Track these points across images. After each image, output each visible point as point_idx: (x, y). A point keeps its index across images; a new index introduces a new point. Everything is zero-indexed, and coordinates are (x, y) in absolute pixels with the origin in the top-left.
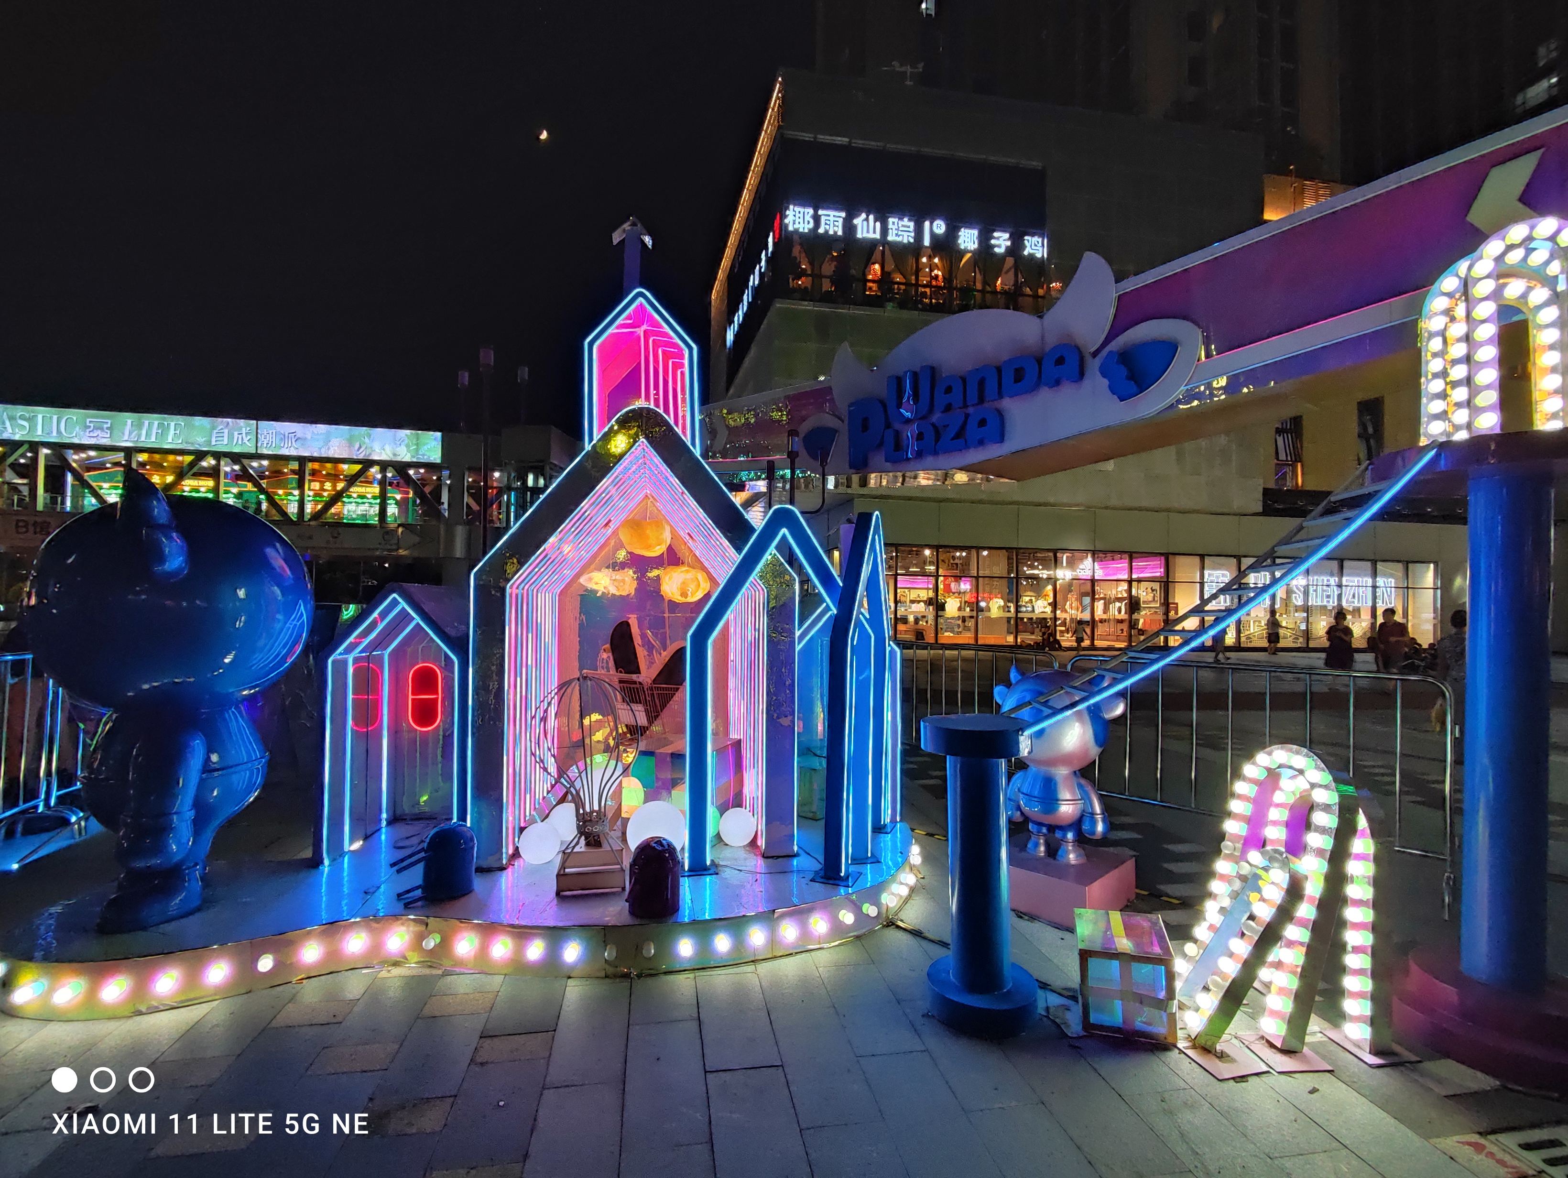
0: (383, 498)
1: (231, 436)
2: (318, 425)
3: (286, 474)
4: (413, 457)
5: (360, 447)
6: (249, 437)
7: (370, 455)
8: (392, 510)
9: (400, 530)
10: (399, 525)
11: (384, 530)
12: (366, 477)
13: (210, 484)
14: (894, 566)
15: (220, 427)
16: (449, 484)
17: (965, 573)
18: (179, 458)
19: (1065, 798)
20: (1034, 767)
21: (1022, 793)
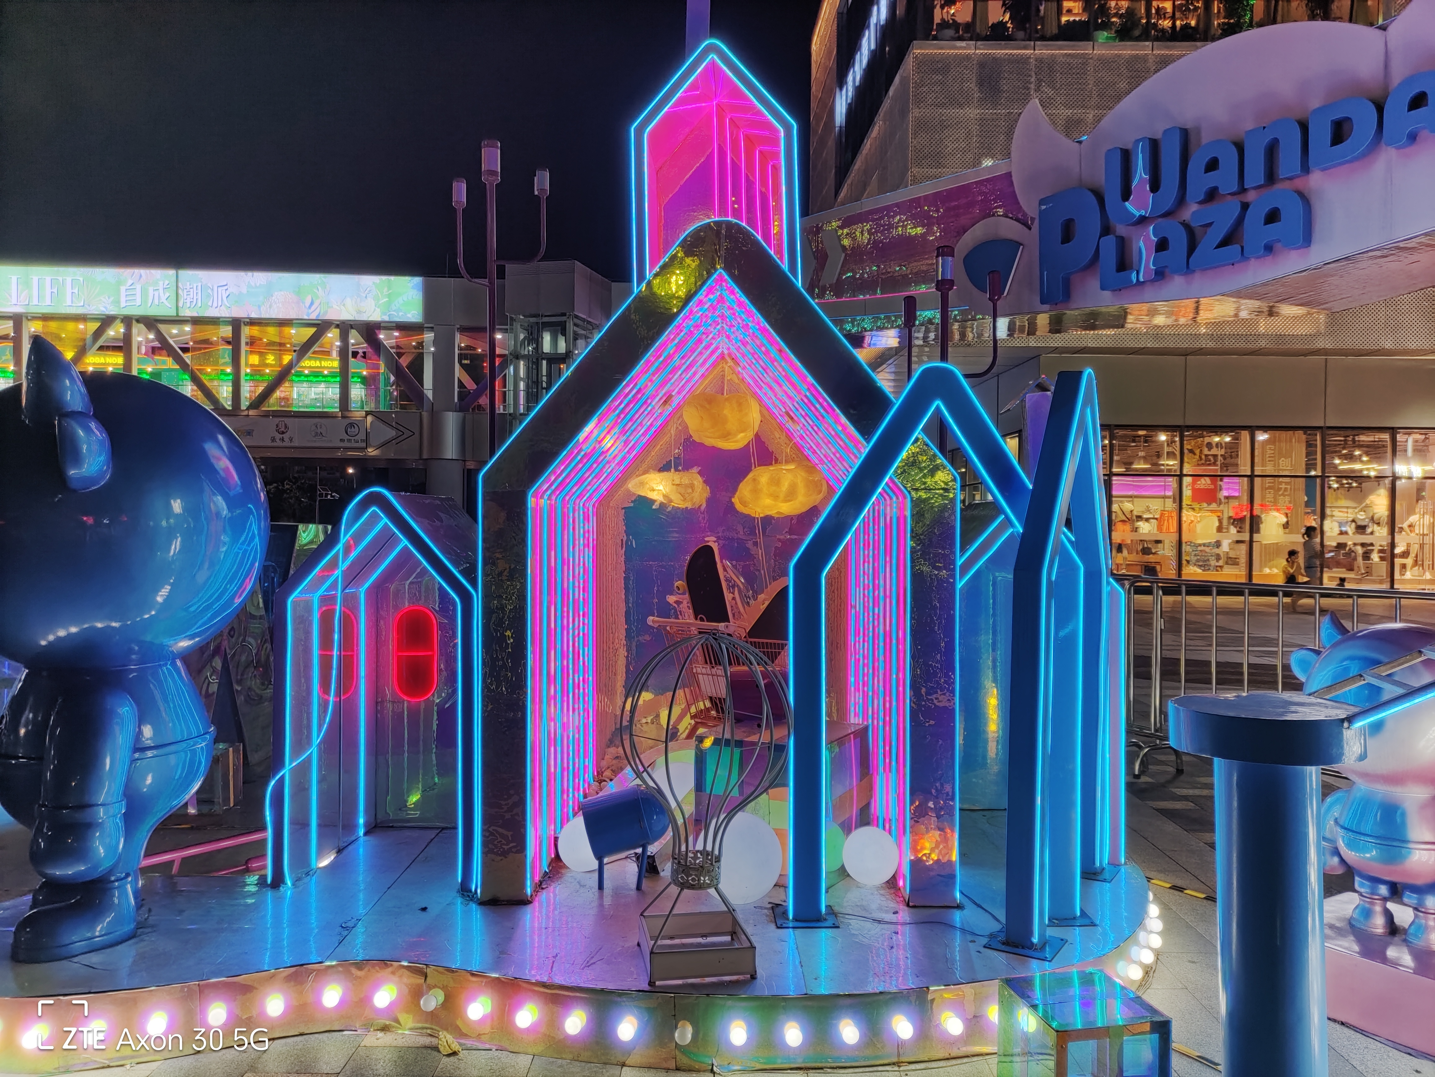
1: (144, 292)
2: (255, 274)
3: (216, 344)
4: (385, 314)
5: (312, 303)
6: (167, 295)
7: (326, 312)
8: (357, 392)
9: (369, 420)
10: (368, 413)
11: (347, 421)
12: (321, 346)
13: (119, 360)
14: (1107, 461)
15: (130, 282)
16: (433, 353)
17: (1228, 471)
18: (81, 326)
19: (1423, 840)
20: (1362, 786)
21: (1342, 827)
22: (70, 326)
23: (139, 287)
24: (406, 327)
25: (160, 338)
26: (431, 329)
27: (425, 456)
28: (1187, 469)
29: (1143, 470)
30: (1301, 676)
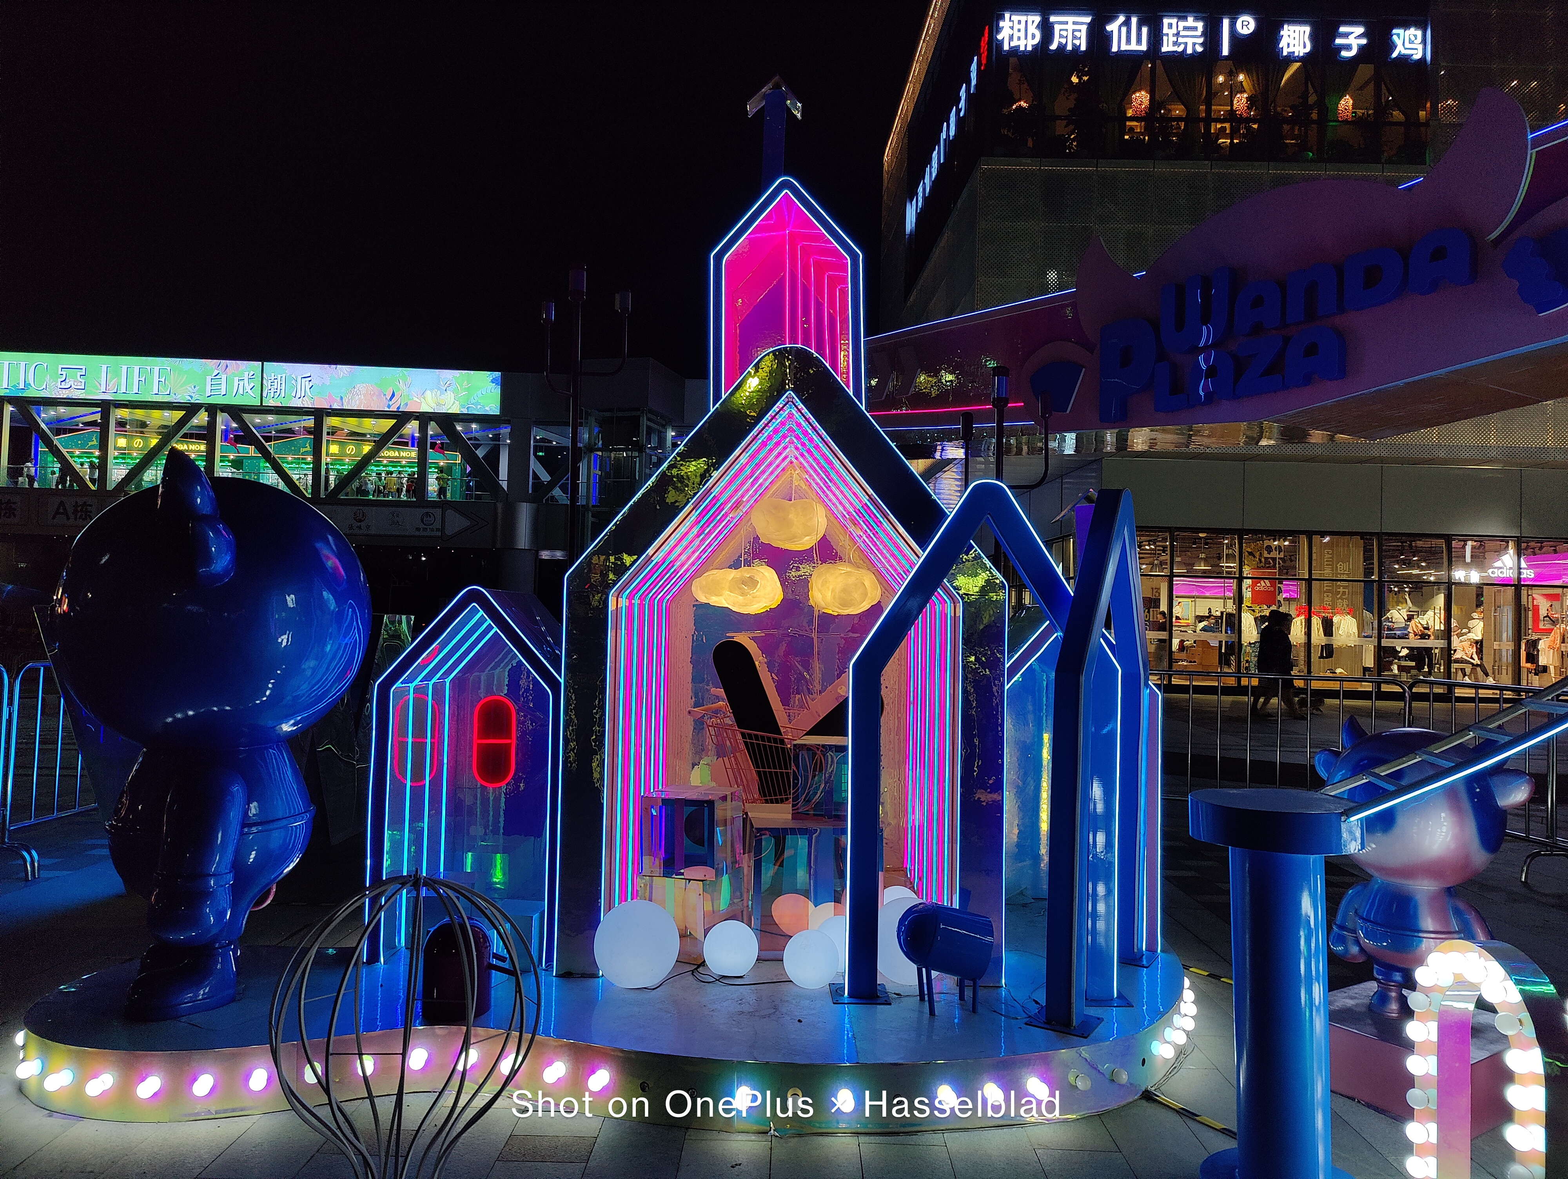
0: (422, 463)
1: (229, 384)
2: (338, 367)
3: (299, 433)
4: (463, 406)
6: (252, 385)
7: (406, 405)
12: (401, 436)
13: (203, 448)
14: (1169, 562)
15: (216, 372)
16: (509, 445)
17: (1287, 573)
18: (166, 413)
19: (1431, 929)
20: (1379, 879)
21: (1361, 918)
22: (156, 414)
23: (224, 377)
24: (484, 420)
25: (244, 426)
26: (508, 422)
27: (498, 546)
28: (1246, 571)
29: (1204, 571)
30: (1323, 774)
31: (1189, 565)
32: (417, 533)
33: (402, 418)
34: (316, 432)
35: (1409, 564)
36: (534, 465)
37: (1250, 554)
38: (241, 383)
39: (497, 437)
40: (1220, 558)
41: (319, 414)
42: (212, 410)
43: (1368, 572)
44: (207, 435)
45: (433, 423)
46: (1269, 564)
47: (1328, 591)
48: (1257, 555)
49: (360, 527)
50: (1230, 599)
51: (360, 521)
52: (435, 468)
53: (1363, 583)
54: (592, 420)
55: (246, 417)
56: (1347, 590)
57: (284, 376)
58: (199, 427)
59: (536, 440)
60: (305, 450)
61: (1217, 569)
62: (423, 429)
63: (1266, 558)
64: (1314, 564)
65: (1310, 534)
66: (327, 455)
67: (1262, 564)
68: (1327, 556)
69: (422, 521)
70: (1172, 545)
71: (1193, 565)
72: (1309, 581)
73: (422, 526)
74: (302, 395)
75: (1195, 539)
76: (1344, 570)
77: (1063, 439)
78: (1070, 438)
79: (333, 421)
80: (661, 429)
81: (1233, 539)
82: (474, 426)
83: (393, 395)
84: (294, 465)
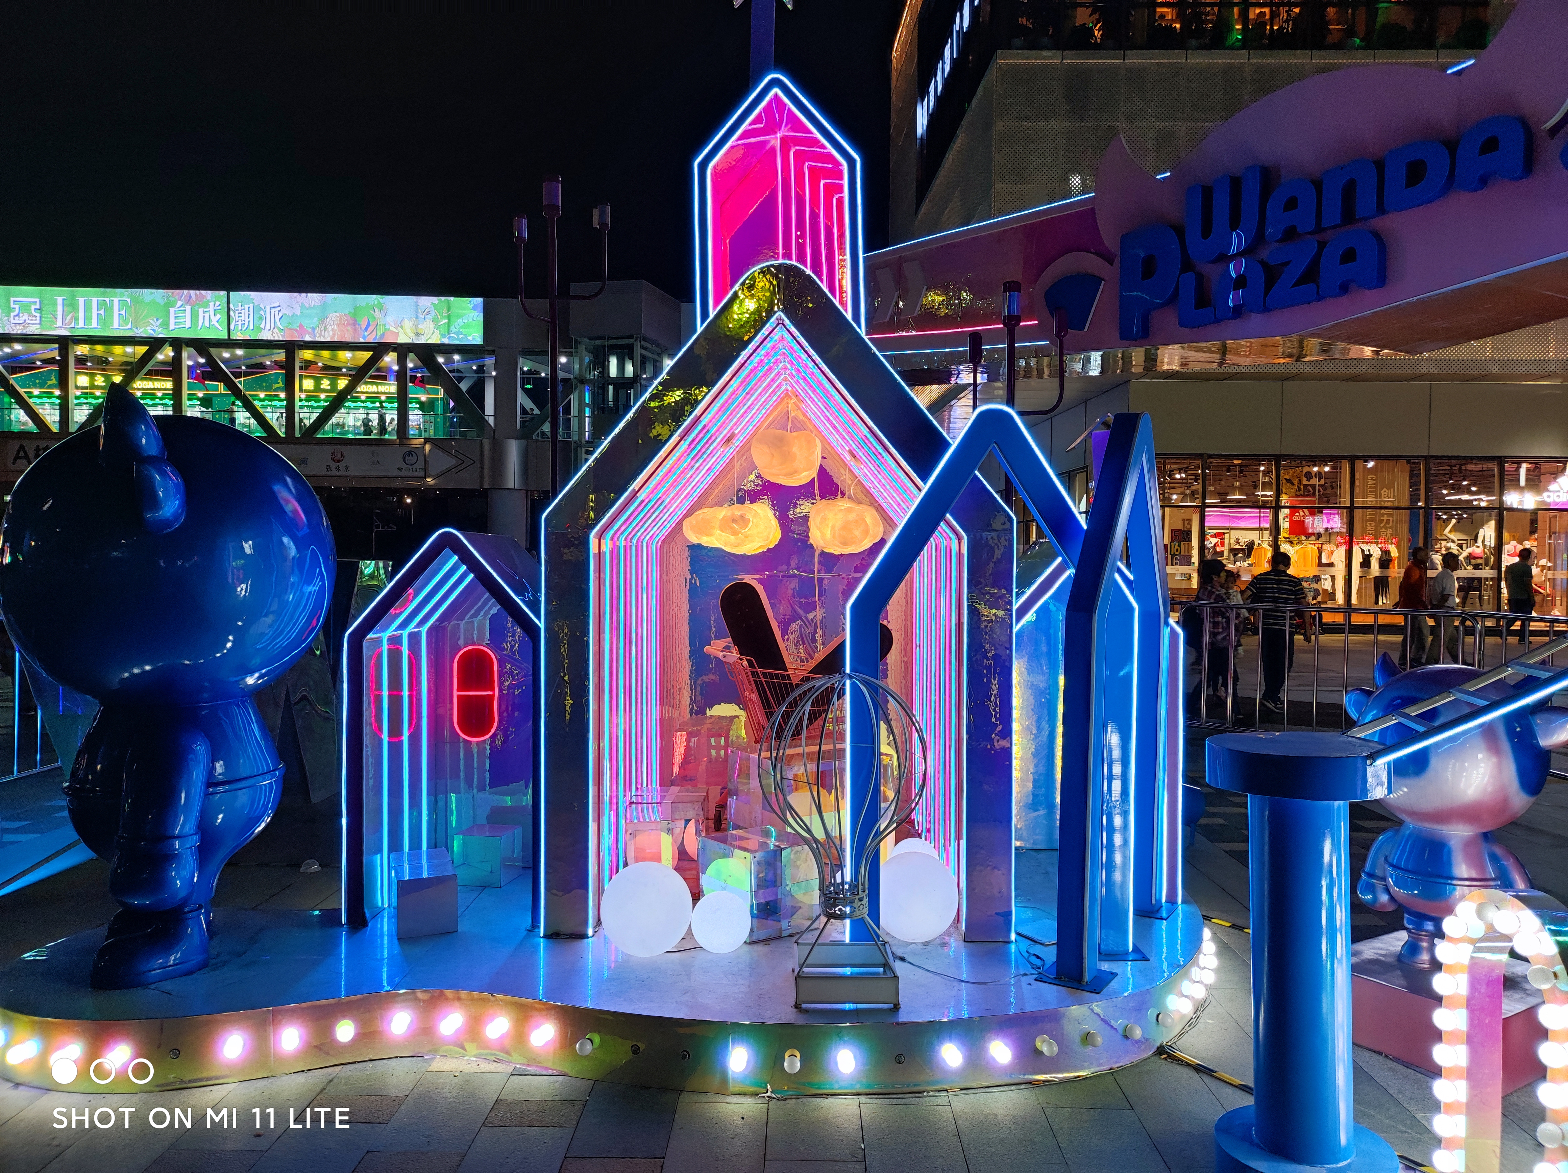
0: (402, 399)
1: (194, 316)
2: (309, 295)
3: (269, 368)
4: (443, 336)
6: (218, 316)
7: (382, 335)
8: (415, 417)
9: (428, 447)
10: (427, 440)
11: (405, 450)
12: (378, 370)
13: (169, 385)
14: (1200, 491)
15: (180, 303)
16: (495, 378)
17: (1328, 502)
18: (129, 349)
19: (1466, 876)
20: (1411, 824)
21: (1391, 865)
22: (118, 349)
23: (188, 308)
24: (465, 350)
25: (211, 362)
26: (492, 352)
27: (486, 486)
28: (1284, 500)
29: (1239, 501)
30: (1354, 715)
31: (1222, 495)
32: (399, 474)
33: (379, 349)
34: (288, 367)
35: (1460, 490)
36: (522, 399)
37: (1288, 481)
38: (207, 315)
39: (481, 369)
40: (1256, 487)
41: (291, 347)
42: (178, 344)
43: (1414, 498)
44: (173, 370)
45: (412, 355)
46: (1308, 491)
47: (1371, 520)
48: (1296, 482)
49: (338, 469)
50: (1266, 529)
51: (339, 461)
52: (417, 403)
53: (1408, 511)
54: (582, 349)
55: (213, 351)
56: (1391, 519)
57: (251, 305)
58: (163, 363)
59: (523, 373)
60: (277, 386)
61: (1253, 499)
62: (402, 361)
63: (1306, 486)
64: (1357, 491)
65: (1352, 460)
66: (301, 390)
67: (1302, 492)
68: (1370, 482)
69: (404, 460)
70: (1203, 472)
71: (1227, 494)
72: (1351, 509)
73: (405, 466)
74: (273, 326)
75: (1229, 466)
76: (1388, 497)
77: (1087, 361)
78: (1096, 357)
79: (307, 355)
80: (657, 358)
81: (1269, 466)
82: (456, 357)
83: (368, 325)
84: (267, 403)
